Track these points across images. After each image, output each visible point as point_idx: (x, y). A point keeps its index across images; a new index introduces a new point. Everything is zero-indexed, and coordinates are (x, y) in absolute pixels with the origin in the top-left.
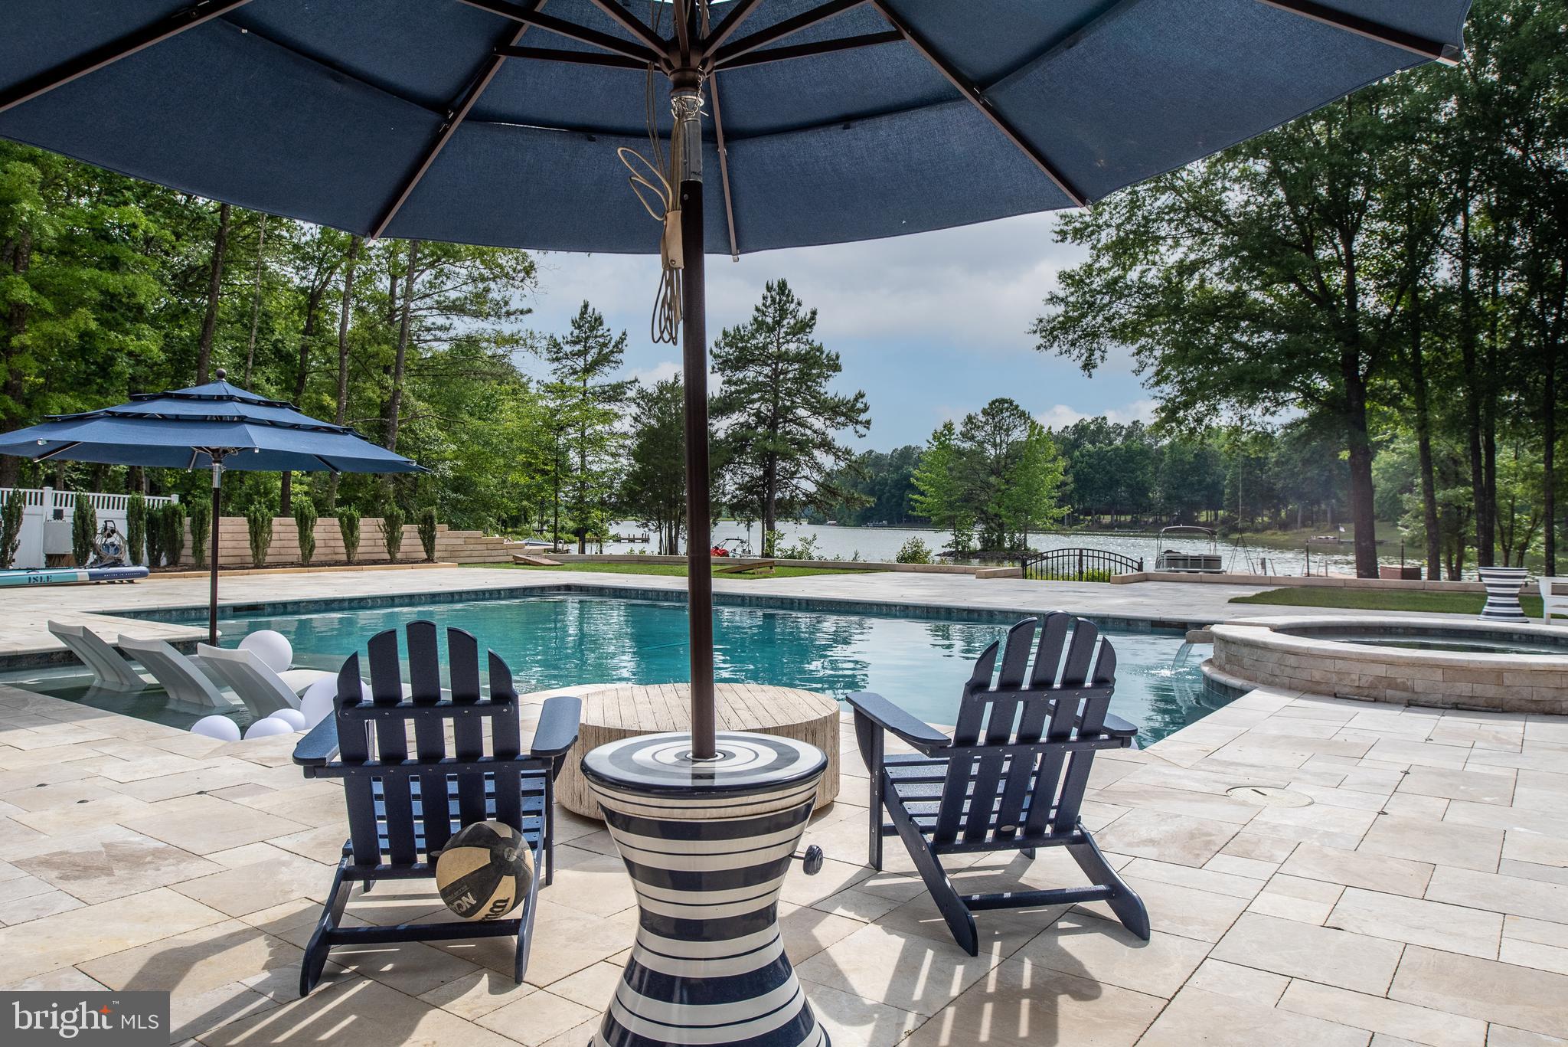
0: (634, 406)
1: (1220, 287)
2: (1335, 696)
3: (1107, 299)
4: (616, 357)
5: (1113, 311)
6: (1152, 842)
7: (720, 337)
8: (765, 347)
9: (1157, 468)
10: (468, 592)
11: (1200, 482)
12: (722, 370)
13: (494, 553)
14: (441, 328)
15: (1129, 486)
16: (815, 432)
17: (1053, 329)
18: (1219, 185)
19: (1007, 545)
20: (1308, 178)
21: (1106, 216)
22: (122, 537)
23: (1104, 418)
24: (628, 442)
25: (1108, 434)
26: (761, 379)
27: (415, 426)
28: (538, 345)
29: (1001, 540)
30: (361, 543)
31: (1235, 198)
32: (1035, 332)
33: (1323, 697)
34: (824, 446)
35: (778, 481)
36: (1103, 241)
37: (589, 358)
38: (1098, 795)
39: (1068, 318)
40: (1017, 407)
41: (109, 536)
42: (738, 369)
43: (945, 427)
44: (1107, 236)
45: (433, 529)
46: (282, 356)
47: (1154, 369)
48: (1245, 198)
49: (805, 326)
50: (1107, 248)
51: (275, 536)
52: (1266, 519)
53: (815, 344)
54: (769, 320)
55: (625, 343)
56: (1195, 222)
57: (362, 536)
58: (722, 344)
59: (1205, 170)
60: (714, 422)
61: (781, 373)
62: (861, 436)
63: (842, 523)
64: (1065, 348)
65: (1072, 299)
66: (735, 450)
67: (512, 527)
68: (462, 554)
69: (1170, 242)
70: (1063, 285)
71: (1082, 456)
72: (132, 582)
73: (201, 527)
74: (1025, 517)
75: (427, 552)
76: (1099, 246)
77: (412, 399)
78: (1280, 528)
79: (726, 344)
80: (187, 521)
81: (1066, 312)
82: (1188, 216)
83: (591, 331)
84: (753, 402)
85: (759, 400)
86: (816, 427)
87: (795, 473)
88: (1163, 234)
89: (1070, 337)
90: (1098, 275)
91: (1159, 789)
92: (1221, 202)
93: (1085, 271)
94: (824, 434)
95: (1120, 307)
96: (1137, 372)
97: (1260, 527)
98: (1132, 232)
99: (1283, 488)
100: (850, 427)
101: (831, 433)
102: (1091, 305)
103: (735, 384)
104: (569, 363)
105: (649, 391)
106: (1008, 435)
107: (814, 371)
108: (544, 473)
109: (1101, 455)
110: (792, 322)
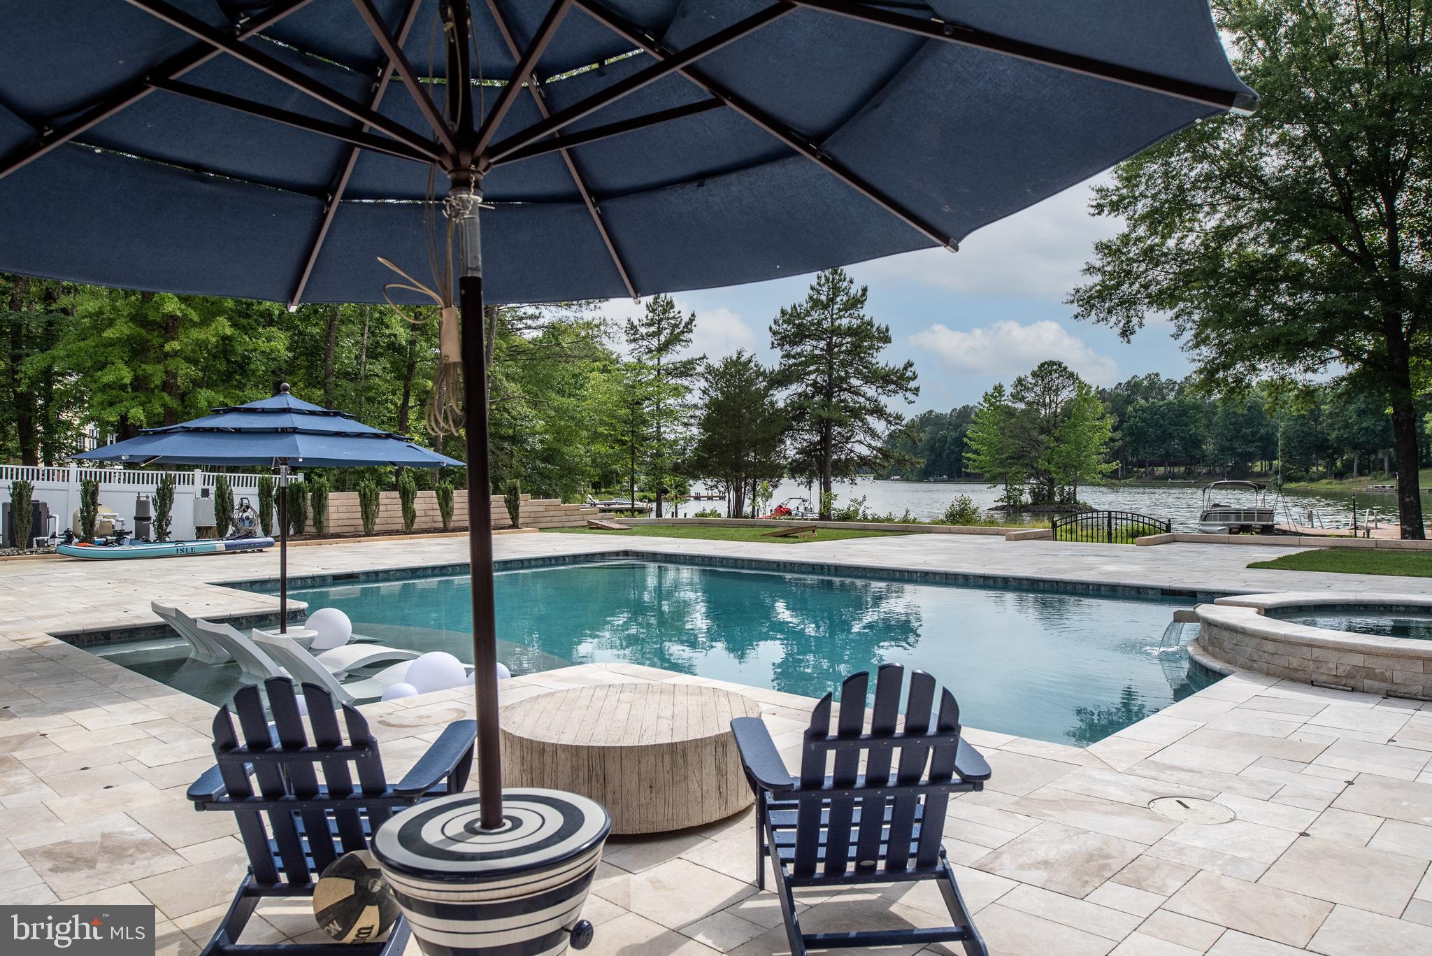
0: (703, 380)
1: (1259, 250)
2: (1312, 683)
3: (1143, 267)
4: (687, 336)
5: (1149, 277)
6: (1046, 864)
7: (779, 315)
8: (819, 323)
9: (1210, 421)
10: (536, 559)
11: (1253, 434)
12: (782, 345)
13: (572, 518)
14: (532, 317)
15: (1182, 439)
16: (868, 399)
17: (1091, 297)
18: (1256, 151)
19: (1057, 498)
20: (1345, 142)
21: (1142, 187)
22: (255, 512)
23: (1157, 375)
24: (698, 413)
25: (1161, 389)
26: (816, 352)
27: (509, 405)
28: (610, 330)
29: (1051, 495)
30: (456, 512)
31: (1272, 163)
32: (1072, 302)
33: (1297, 685)
34: (876, 412)
35: (834, 445)
36: (1140, 212)
37: (663, 338)
38: (1017, 803)
39: (1105, 287)
40: (1065, 368)
41: (244, 511)
42: (794, 343)
43: (995, 388)
44: (1141, 207)
45: (517, 499)
46: (394, 347)
47: (1193, 332)
48: (1283, 162)
49: (856, 302)
50: (1143, 218)
51: (382, 508)
52: (1320, 468)
53: (866, 319)
54: (823, 298)
55: (694, 323)
56: (1230, 188)
57: (456, 506)
58: (781, 322)
59: (1242, 138)
60: (775, 392)
61: (836, 346)
62: (911, 402)
63: (906, 479)
64: (1102, 316)
65: (1108, 268)
66: (794, 418)
67: (605, 487)
68: (544, 520)
69: (1206, 209)
70: (1100, 256)
71: (1136, 411)
72: (261, 551)
73: (320, 502)
74: (1074, 471)
75: (512, 519)
76: (1136, 216)
77: (505, 382)
78: (1335, 478)
79: (784, 322)
80: (309, 495)
81: (1103, 281)
82: (1224, 183)
83: (663, 314)
84: (809, 373)
85: (814, 371)
86: (869, 395)
87: (849, 438)
88: (1199, 202)
89: (1107, 305)
90: (1135, 244)
91: (1081, 798)
92: (1256, 169)
93: (1122, 241)
94: (876, 401)
95: (1154, 273)
96: (1176, 337)
97: (1315, 476)
98: (1167, 201)
99: (1337, 438)
100: (901, 395)
101: (883, 400)
102: (1128, 273)
103: (794, 357)
104: (645, 343)
105: (716, 366)
106: (1057, 395)
107: (865, 344)
108: (623, 443)
109: (1153, 410)
110: (845, 298)
